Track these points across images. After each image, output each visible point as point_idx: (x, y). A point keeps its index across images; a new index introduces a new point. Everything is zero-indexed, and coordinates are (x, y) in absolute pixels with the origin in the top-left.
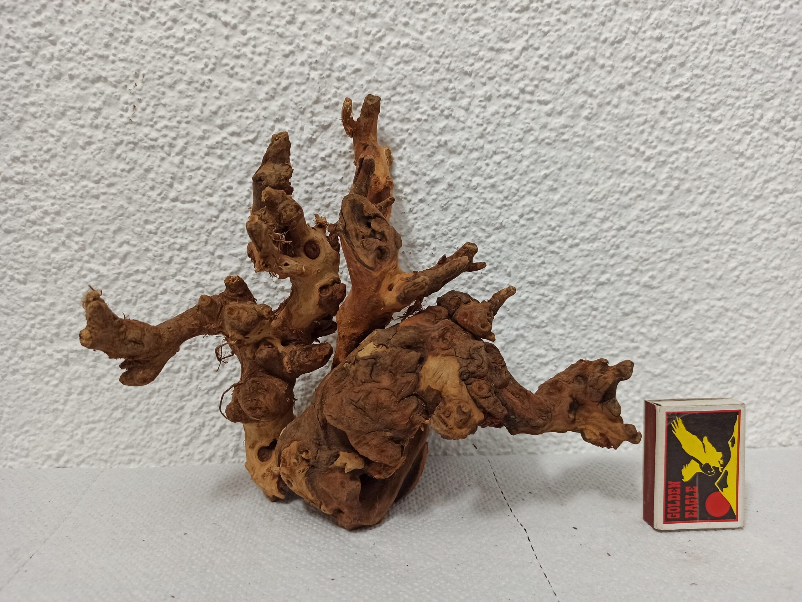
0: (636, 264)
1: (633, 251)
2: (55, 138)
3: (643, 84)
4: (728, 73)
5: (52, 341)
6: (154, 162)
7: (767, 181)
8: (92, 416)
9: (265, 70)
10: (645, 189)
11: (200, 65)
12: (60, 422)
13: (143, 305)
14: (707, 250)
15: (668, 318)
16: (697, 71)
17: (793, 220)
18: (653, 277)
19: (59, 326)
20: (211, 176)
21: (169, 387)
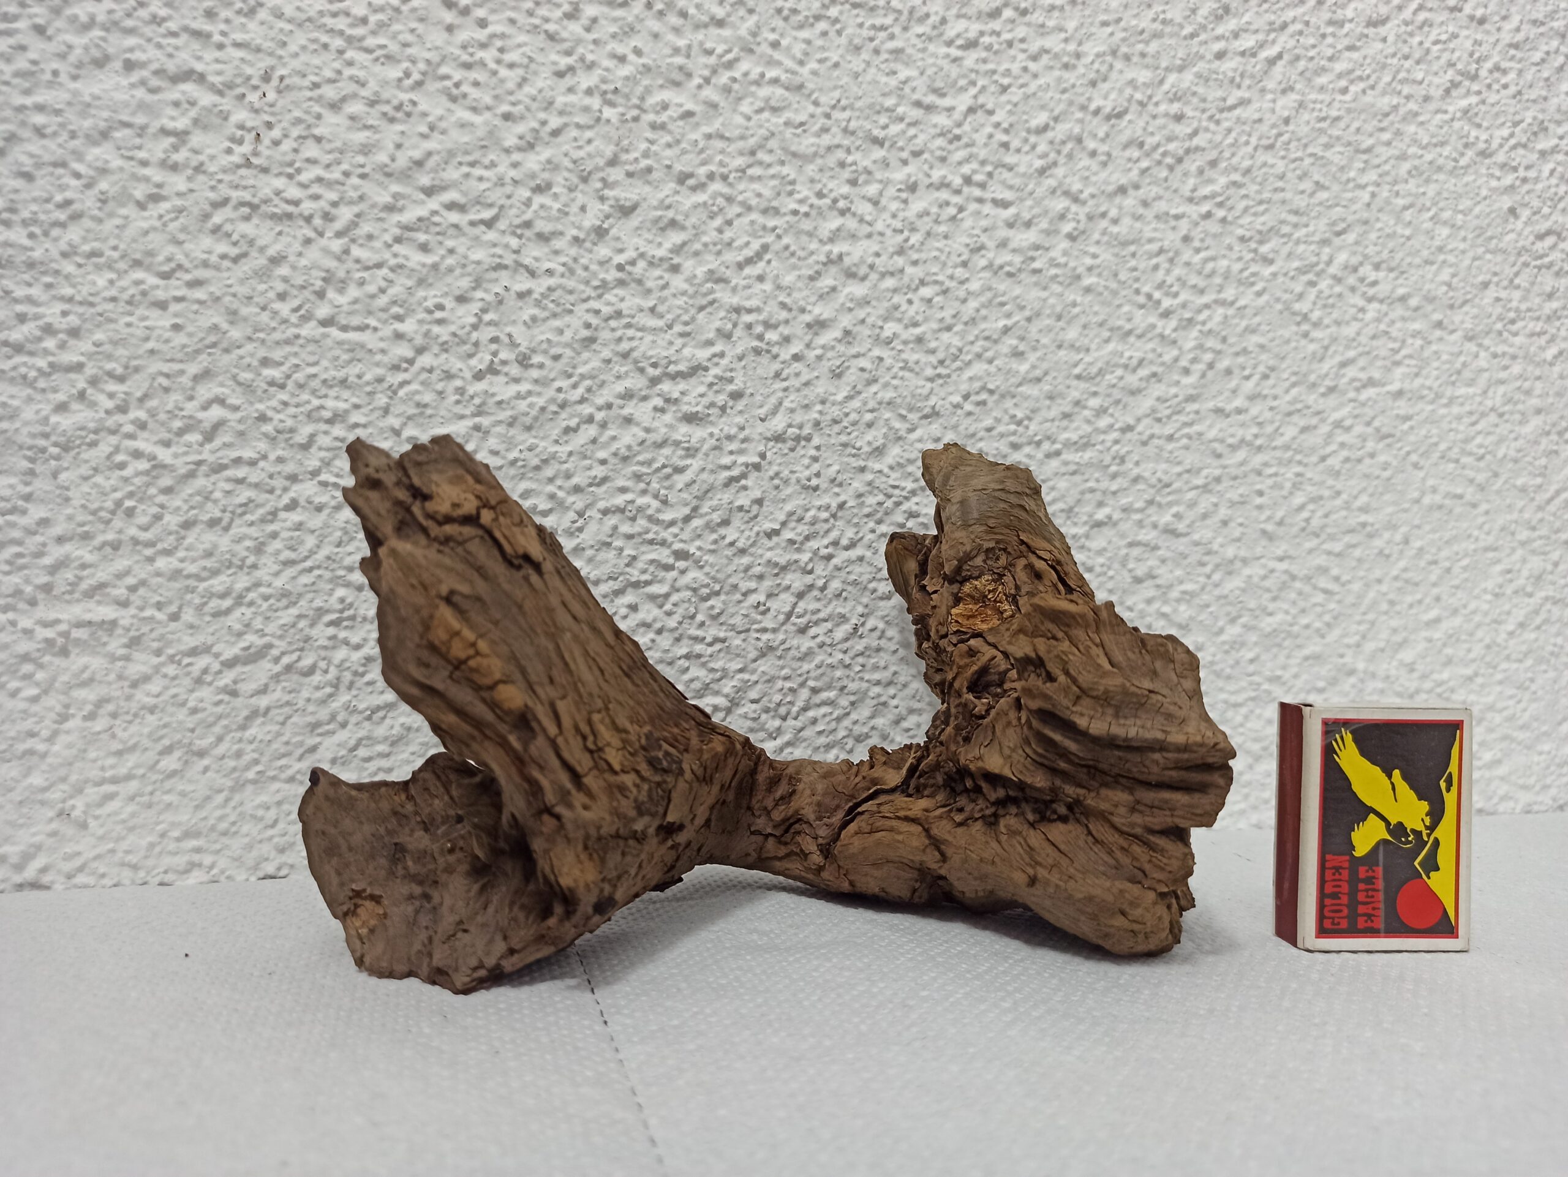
0: (1152, 491)
1: (1145, 470)
2: (83, 181)
3: (1155, 190)
4: (1280, 184)
5: (33, 603)
6: (289, 245)
7: (1343, 365)
8: (112, 767)
9: (519, 96)
10: (1163, 364)
11: (395, 73)
12: (37, 780)
13: (245, 530)
14: (1259, 473)
15: (1203, 589)
16: (1236, 177)
17: (1385, 430)
18: (1178, 516)
19: (53, 569)
20: (402, 282)
21: (288, 703)
